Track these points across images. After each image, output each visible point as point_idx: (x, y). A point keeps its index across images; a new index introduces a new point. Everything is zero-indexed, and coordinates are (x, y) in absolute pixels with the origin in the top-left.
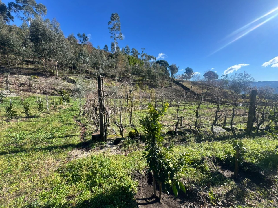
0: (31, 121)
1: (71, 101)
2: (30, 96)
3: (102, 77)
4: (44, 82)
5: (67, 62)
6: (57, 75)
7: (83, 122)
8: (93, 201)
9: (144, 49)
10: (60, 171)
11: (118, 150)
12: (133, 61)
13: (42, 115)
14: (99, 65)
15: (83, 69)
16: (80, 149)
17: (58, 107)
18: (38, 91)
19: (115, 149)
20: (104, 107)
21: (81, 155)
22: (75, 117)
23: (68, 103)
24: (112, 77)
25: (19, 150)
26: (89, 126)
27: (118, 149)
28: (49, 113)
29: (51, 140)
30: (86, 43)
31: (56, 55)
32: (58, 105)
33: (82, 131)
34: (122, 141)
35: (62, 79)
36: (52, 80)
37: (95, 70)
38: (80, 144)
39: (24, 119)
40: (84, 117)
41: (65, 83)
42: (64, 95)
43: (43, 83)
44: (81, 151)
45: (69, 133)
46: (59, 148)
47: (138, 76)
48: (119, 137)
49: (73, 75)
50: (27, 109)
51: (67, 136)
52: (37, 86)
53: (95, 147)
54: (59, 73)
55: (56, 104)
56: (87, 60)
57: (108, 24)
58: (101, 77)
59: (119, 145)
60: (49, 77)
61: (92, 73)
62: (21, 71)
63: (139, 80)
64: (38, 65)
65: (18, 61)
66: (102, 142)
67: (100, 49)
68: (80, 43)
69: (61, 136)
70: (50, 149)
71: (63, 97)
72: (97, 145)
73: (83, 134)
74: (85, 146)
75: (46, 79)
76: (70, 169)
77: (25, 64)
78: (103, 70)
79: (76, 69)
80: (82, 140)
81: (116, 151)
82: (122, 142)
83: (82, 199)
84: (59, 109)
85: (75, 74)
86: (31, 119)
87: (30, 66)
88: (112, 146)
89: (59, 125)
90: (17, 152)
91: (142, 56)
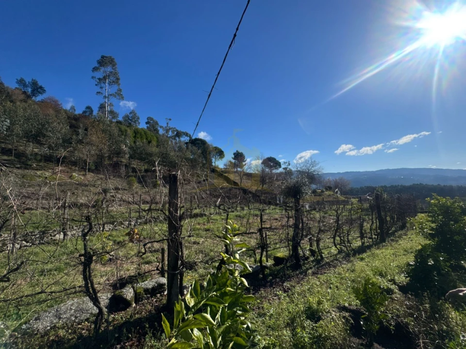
9: (170, 120)
57: (93, 71)
91: (167, 131)
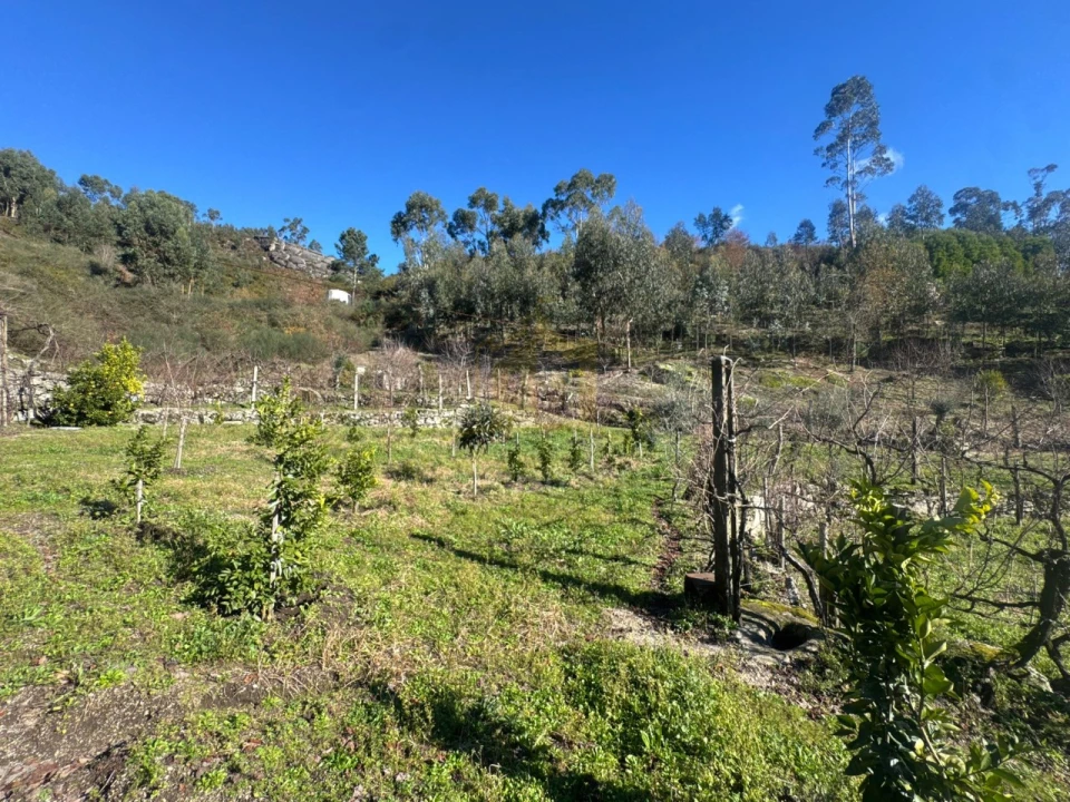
0: (547, 495)
1: (658, 446)
2: (560, 426)
3: (728, 362)
4: (595, 385)
5: (658, 316)
6: (627, 363)
7: (677, 524)
8: (609, 794)
10: (566, 654)
11: (780, 678)
12: (960, 252)
13: (573, 482)
14: (772, 308)
15: (707, 333)
16: (642, 612)
17: (618, 461)
18: (580, 412)
19: (769, 664)
20: (732, 475)
21: (637, 634)
22: (659, 503)
23: (648, 452)
24: (835, 349)
25: (507, 562)
26: (692, 542)
27: (784, 674)
28: (591, 479)
29: (573, 557)
30: (723, 239)
31: (628, 304)
32: (620, 455)
33: (666, 555)
34: (814, 645)
35: (641, 373)
36: (615, 377)
37: (753, 331)
38: (646, 595)
39: (537, 486)
40: (686, 505)
41: (650, 385)
42: (636, 424)
43: (591, 389)
44: (640, 620)
45: (623, 551)
46: (586, 589)
47: (1003, 326)
48: (805, 622)
49: (672, 358)
50: (545, 460)
51: (616, 558)
52: (579, 398)
53: (690, 625)
54: (635, 355)
55: (615, 452)
56: (723, 295)
57: (815, 137)
58: (724, 363)
59: (791, 653)
60: (607, 370)
61: (742, 341)
62: (550, 361)
63: (1011, 349)
64: (587, 338)
65: (547, 337)
66: (719, 616)
67: (778, 243)
68: (703, 245)
69: (599, 552)
70: (565, 581)
71: (634, 432)
72: (699, 622)
73: (666, 567)
74: (658, 608)
75: (602, 376)
76: (591, 660)
77: (561, 341)
78: (787, 324)
79: (685, 335)
80: (656, 587)
81: (771, 675)
82: (814, 649)
83: (584, 766)
84: (621, 467)
85: (680, 352)
86: (550, 489)
87: (570, 346)
88: (759, 648)
89: (606, 517)
90: (502, 565)
91: (1034, 213)
